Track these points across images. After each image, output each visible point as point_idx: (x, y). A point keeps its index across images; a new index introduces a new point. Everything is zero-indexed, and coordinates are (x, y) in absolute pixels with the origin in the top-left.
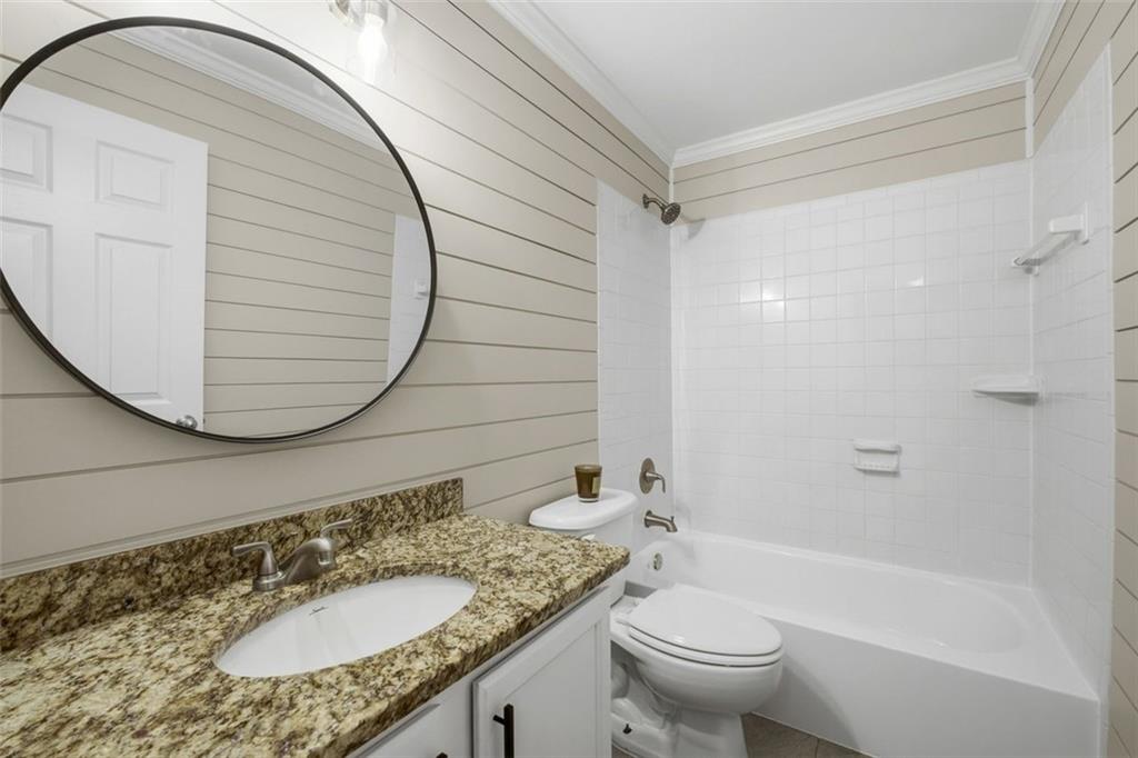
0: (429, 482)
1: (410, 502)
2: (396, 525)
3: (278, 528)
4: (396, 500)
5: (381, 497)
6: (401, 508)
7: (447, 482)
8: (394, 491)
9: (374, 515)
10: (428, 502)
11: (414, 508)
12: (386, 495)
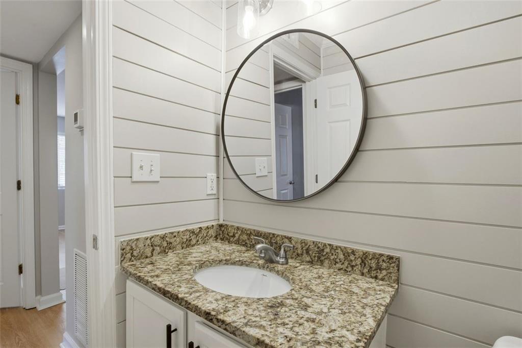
0: (366, 249)
1: (349, 256)
2: (339, 265)
3: (283, 239)
4: (339, 251)
5: (330, 245)
6: (342, 256)
7: (381, 255)
8: (339, 245)
9: (325, 253)
10: (363, 261)
11: (351, 261)
12: (333, 245)
